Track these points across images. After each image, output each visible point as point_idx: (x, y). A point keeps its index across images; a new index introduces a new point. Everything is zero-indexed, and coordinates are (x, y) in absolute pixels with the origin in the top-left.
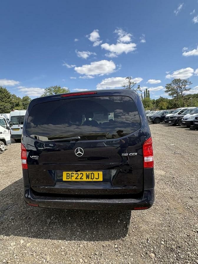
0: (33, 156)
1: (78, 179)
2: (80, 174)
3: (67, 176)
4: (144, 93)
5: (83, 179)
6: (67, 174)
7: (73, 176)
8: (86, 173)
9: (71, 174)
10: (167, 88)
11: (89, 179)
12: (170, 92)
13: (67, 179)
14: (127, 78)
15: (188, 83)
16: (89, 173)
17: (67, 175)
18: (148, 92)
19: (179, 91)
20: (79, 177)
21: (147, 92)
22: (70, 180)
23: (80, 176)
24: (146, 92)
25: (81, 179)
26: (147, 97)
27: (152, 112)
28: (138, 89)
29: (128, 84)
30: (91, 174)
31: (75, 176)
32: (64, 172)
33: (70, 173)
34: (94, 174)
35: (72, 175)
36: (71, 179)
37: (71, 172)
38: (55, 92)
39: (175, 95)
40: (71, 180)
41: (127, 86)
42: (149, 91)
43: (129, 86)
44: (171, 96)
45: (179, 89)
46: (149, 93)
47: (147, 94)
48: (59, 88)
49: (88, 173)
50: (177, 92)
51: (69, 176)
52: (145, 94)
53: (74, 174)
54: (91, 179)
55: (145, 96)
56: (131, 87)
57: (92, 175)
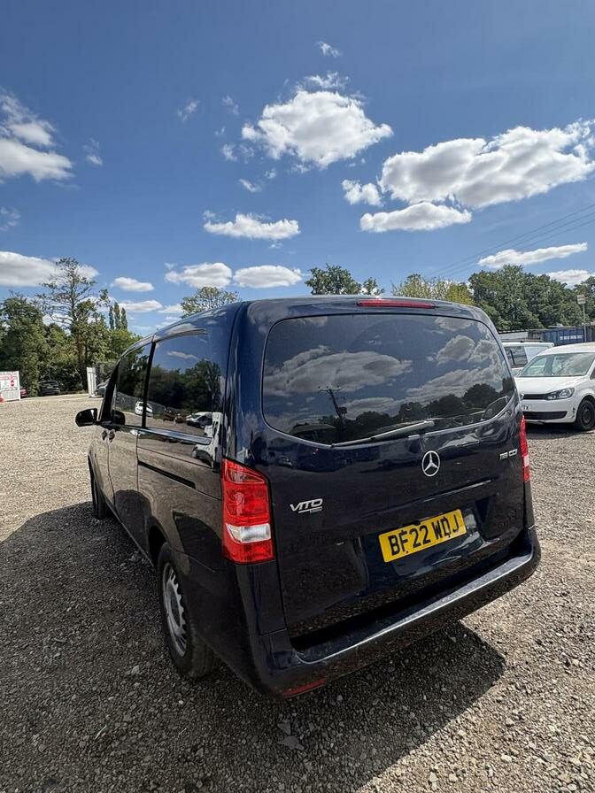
0: (301, 504)
1: (419, 544)
2: (420, 530)
3: (392, 545)
4: (111, 314)
5: (429, 541)
6: (390, 538)
7: (406, 541)
8: (433, 524)
9: (400, 535)
10: (184, 308)
11: (441, 537)
13: (394, 553)
14: (62, 262)
16: (438, 522)
17: (390, 541)
18: (121, 315)
20: (420, 540)
21: (117, 312)
22: (401, 554)
23: (422, 534)
24: (114, 313)
25: (426, 542)
26: (118, 327)
29: (67, 281)
30: (442, 521)
31: (410, 538)
32: (380, 536)
33: (396, 533)
34: (446, 520)
35: (404, 537)
36: (404, 550)
37: (399, 531)
40: (404, 554)
41: (63, 288)
42: (124, 311)
43: (71, 288)
46: (124, 318)
47: (119, 319)
49: (434, 520)
51: (396, 544)
52: (111, 319)
53: (406, 533)
54: (446, 534)
57: (445, 522)
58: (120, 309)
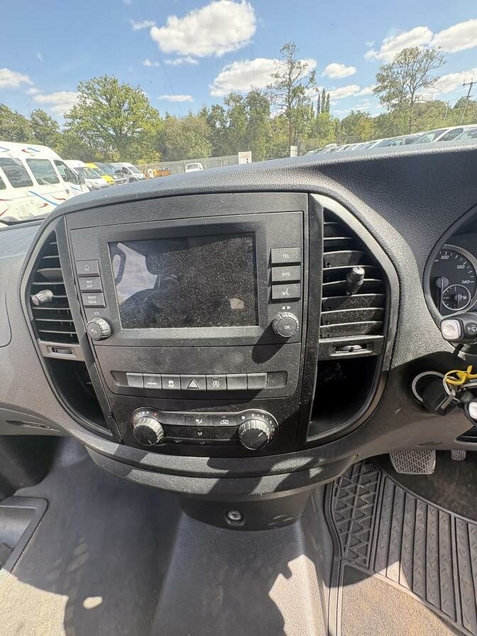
12: (384, 93)
15: (436, 62)
18: (326, 99)
19: (408, 89)
24: (321, 99)
26: (323, 112)
28: (311, 84)
29: (286, 69)
38: (105, 95)
39: (394, 101)
42: (328, 96)
43: (289, 75)
44: (385, 104)
45: (408, 82)
46: (328, 103)
47: (324, 104)
48: (114, 82)
50: (401, 92)
52: (319, 105)
55: (318, 109)
56: (292, 79)
58: (326, 95)
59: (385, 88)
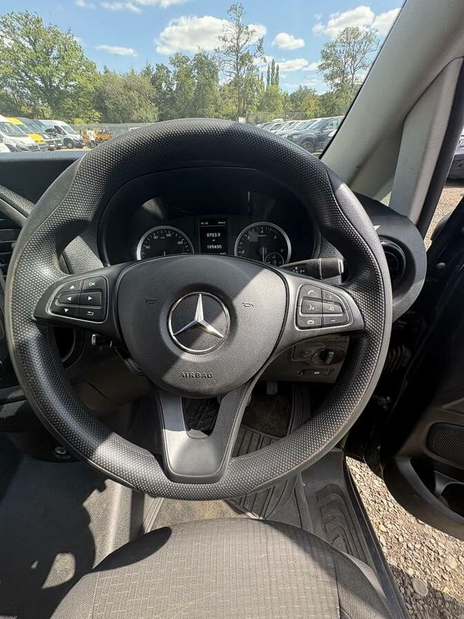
4: (268, 72)
10: (324, 57)
12: (328, 71)
15: (373, 46)
19: (349, 70)
21: (273, 69)
26: (272, 84)
27: (290, 124)
28: (259, 53)
29: (234, 33)
38: (28, 37)
39: (337, 81)
41: (231, 41)
42: (278, 67)
43: (237, 39)
44: (329, 82)
45: (349, 62)
46: (277, 74)
48: (38, 21)
50: (344, 71)
52: (268, 76)
56: (240, 44)
58: (276, 66)
59: (329, 65)
